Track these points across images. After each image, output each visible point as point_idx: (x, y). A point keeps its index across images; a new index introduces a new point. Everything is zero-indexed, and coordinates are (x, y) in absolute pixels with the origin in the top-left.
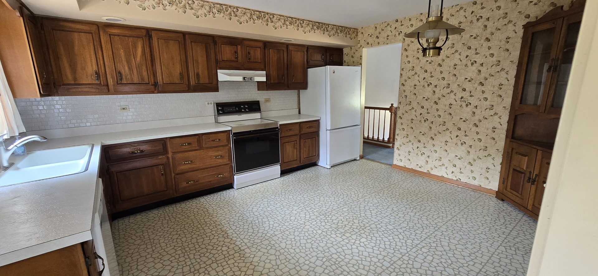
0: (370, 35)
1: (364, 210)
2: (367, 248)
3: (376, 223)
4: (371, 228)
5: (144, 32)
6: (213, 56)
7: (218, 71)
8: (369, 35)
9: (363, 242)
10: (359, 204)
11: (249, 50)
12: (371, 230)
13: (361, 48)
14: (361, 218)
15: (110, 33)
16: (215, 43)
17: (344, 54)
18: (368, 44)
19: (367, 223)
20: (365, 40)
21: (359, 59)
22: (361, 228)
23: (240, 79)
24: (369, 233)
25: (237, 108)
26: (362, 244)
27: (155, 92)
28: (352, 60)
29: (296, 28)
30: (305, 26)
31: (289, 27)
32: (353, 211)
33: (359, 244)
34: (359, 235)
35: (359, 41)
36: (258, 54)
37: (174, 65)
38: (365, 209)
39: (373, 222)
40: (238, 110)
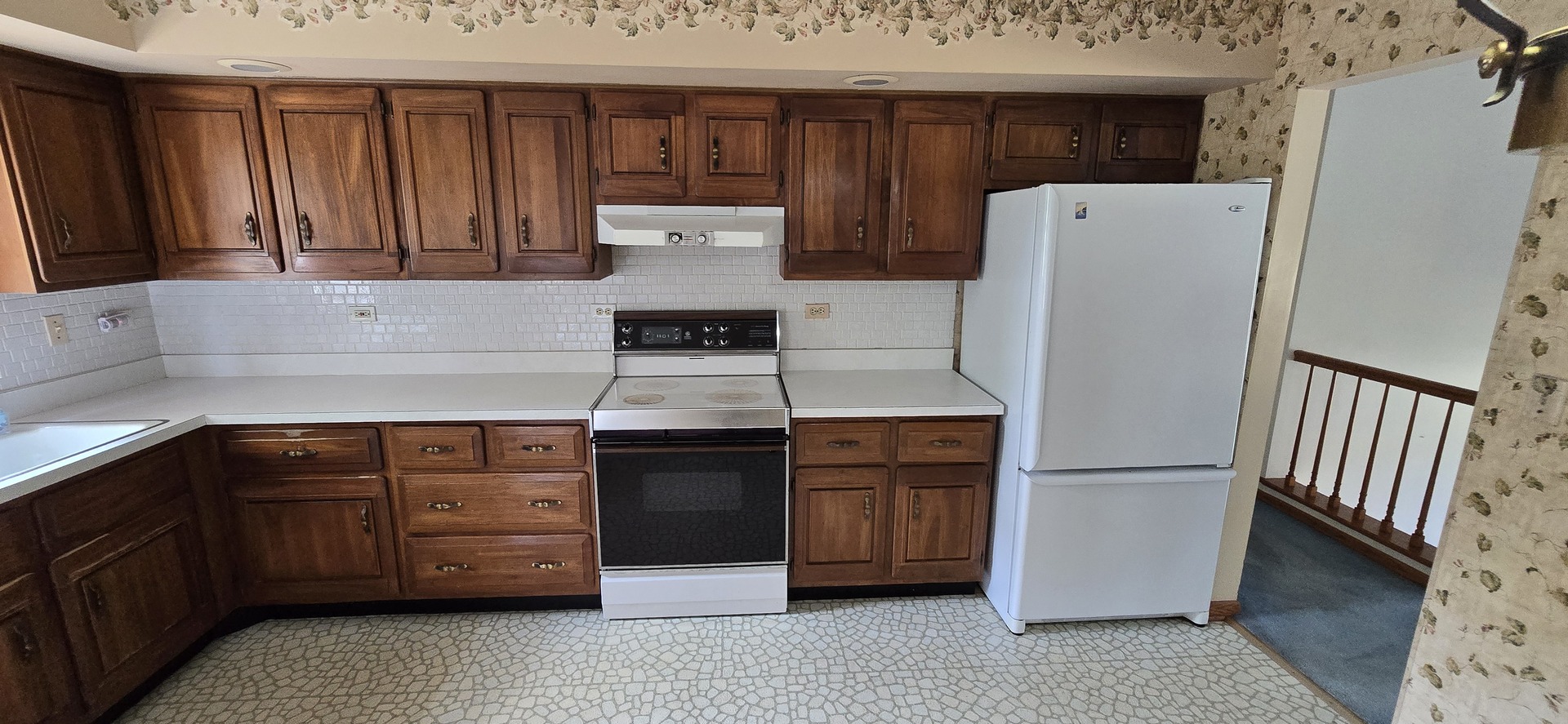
0: (1346, 15)
5: (369, 94)
6: (579, 157)
7: (602, 209)
8: (1342, 12)
11: (716, 131)
13: (1291, 87)
15: (280, 107)
16: (588, 111)
17: (1206, 119)
18: (1330, 61)
20: (1313, 46)
21: (1273, 143)
23: (657, 238)
25: (688, 334)
27: (402, 274)
28: (1240, 148)
29: (894, 27)
30: (945, 9)
31: (856, 23)
35: (1286, 51)
36: (755, 143)
37: (452, 192)
40: (690, 338)
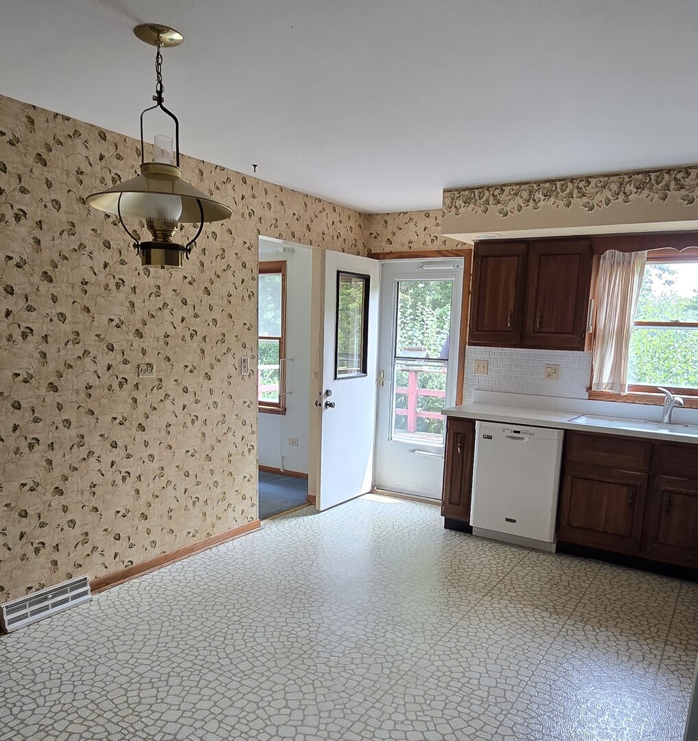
1: (307, 706)
2: (296, 623)
3: (275, 670)
4: (288, 657)
9: (303, 630)
10: (322, 727)
12: (288, 654)
14: (313, 677)
19: (296, 667)
22: (310, 655)
24: (293, 647)
26: (305, 627)
32: (335, 696)
33: (310, 627)
34: (311, 641)
38: (304, 710)
39: (285, 671)
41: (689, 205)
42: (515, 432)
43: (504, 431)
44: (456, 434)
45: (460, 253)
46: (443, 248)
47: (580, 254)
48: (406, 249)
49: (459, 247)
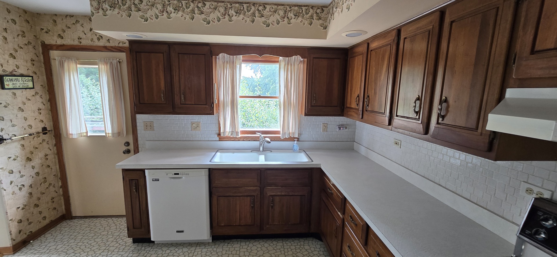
41: (267, 28)
42: (175, 174)
43: (167, 174)
44: (131, 180)
45: (122, 49)
46: (108, 44)
47: (204, 54)
48: (76, 43)
49: (121, 45)
